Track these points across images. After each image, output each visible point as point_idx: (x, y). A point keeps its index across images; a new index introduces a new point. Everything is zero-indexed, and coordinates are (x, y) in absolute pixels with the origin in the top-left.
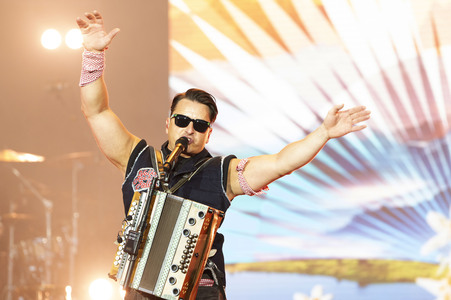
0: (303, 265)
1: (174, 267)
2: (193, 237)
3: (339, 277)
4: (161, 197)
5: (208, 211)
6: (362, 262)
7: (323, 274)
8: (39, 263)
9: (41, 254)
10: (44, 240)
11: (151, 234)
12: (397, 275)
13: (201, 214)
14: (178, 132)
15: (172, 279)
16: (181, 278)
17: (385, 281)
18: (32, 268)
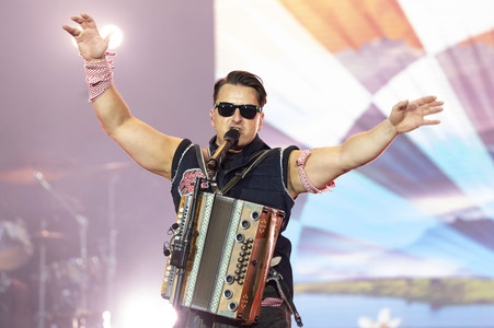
0: (368, 286)
1: (229, 278)
2: (248, 242)
3: (409, 299)
4: (209, 199)
5: (263, 211)
6: (435, 282)
7: (391, 295)
8: (74, 287)
9: (76, 277)
10: (79, 261)
11: (200, 243)
12: (475, 295)
13: (255, 215)
14: (225, 123)
15: (227, 292)
16: (237, 290)
17: (461, 303)
18: (66, 293)
